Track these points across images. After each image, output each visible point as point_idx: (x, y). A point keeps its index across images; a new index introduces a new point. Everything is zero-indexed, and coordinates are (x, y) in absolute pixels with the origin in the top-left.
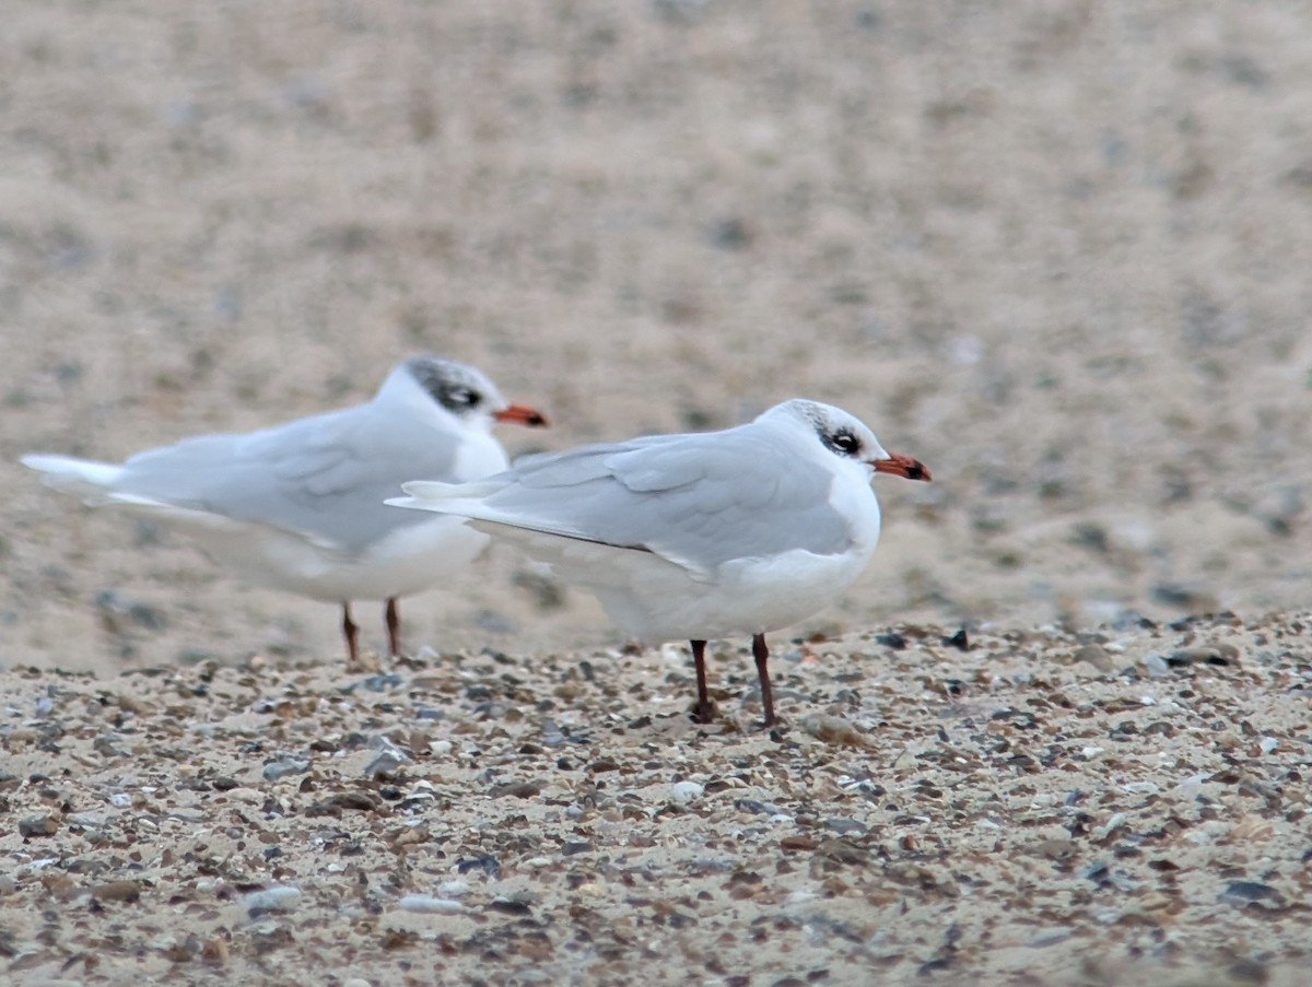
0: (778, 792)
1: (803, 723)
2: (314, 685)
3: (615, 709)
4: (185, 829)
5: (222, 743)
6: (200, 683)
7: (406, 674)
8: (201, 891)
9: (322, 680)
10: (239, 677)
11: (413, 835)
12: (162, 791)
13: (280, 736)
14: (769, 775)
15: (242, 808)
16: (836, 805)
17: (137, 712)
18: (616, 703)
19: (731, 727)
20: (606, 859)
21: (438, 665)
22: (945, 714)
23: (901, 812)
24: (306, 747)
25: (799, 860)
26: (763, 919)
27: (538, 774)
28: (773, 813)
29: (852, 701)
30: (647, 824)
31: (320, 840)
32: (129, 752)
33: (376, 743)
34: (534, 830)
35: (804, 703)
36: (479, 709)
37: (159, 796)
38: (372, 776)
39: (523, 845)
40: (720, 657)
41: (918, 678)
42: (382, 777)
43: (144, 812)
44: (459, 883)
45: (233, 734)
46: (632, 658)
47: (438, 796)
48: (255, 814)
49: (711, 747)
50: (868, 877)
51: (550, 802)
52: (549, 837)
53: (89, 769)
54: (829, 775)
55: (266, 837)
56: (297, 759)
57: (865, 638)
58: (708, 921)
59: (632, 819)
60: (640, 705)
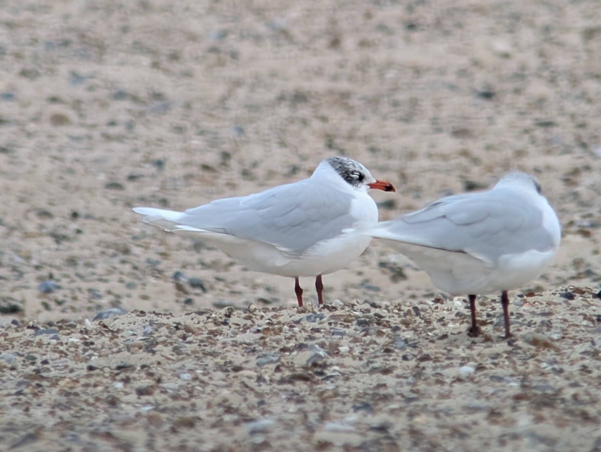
0: (511, 371)
1: (523, 337)
2: (281, 319)
3: (431, 330)
4: (218, 391)
5: (235, 348)
6: (224, 318)
7: (326, 313)
8: (227, 422)
9: (285, 317)
10: (244, 315)
11: (330, 393)
12: (206, 372)
13: (265, 344)
14: (507, 363)
15: (246, 380)
16: (540, 378)
17: (193, 333)
18: (430, 327)
19: (488, 339)
20: (426, 405)
21: (342, 309)
22: (593, 332)
23: (572, 381)
24: (277, 350)
25: (521, 406)
26: (504, 435)
27: (392, 363)
28: (508, 382)
29: (548, 326)
30: (446, 388)
31: (284, 397)
32: (189, 352)
33: (312, 348)
34: (390, 391)
35: (524, 327)
36: (362, 331)
37: (204, 375)
38: (310, 364)
39: (386, 398)
40: (482, 304)
41: (580, 314)
42: (315, 365)
43: (197, 383)
44: (353, 417)
45: (241, 344)
46: (439, 305)
47: (343, 374)
48: (252, 383)
49: (478, 349)
50: (556, 413)
51: (398, 377)
52: (398, 394)
53: (170, 362)
54: (536, 363)
55: (258, 395)
56: (273, 356)
57: (554, 294)
58: (476, 436)
59: (439, 386)
60: (443, 328)
